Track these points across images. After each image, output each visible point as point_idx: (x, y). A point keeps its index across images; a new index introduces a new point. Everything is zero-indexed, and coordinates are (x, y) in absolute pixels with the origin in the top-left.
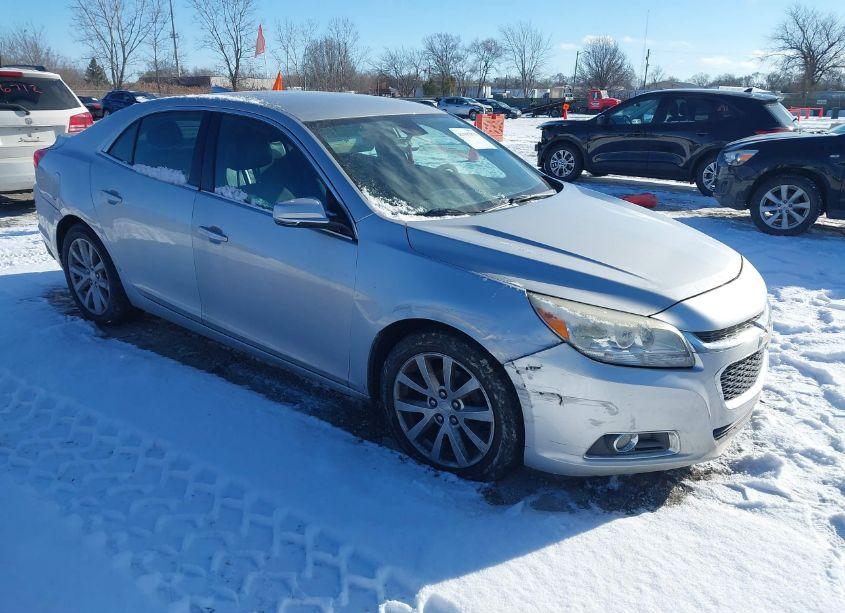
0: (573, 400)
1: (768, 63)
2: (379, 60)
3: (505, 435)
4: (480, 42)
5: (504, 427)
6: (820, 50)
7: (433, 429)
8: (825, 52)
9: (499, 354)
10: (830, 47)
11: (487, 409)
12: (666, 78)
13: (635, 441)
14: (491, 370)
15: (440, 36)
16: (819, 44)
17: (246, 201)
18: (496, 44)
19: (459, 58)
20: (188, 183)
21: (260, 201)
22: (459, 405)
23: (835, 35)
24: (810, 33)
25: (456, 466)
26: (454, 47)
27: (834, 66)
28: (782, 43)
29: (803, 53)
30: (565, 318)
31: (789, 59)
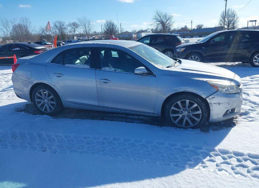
0: (222, 103)
1: (153, 26)
2: (38, 30)
3: (205, 116)
4: (71, 23)
5: (204, 114)
6: (165, 22)
7: (182, 119)
8: (166, 22)
9: (204, 97)
10: (167, 21)
11: (199, 110)
12: (125, 31)
13: (230, 111)
14: (201, 101)
15: (58, 22)
16: (165, 21)
17: (114, 71)
18: (76, 24)
19: (65, 28)
20: (90, 68)
21: (120, 70)
22: (190, 112)
23: (168, 18)
24: (162, 18)
25: (190, 127)
26: (63, 25)
27: (169, 26)
28: (155, 20)
29: (161, 23)
30: (218, 86)
31: (158, 24)
